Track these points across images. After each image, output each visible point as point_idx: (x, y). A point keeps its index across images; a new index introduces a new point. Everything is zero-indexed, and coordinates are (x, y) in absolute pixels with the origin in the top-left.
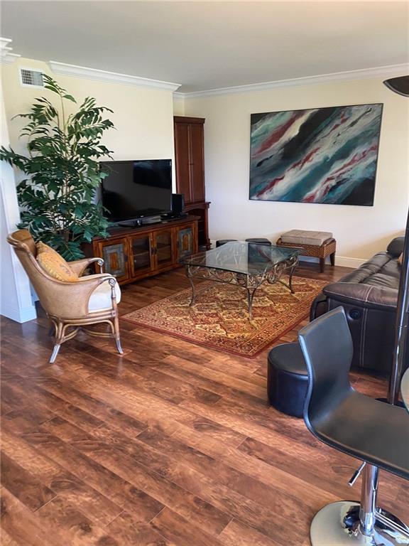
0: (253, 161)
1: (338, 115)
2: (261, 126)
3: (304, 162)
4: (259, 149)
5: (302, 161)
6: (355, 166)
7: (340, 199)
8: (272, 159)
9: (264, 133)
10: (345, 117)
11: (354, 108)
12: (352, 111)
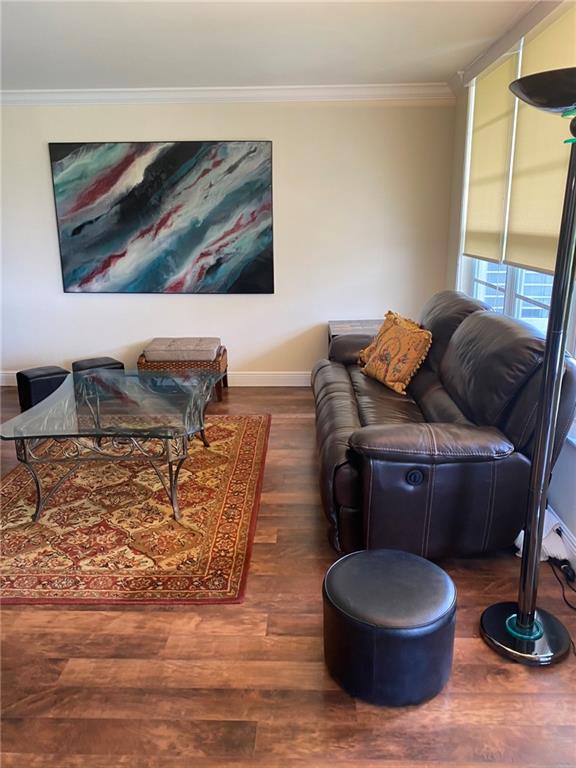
0: (62, 227)
1: (207, 154)
2: (71, 166)
3: (159, 228)
4: (73, 204)
5: (155, 226)
6: (240, 235)
7: (226, 285)
8: (100, 223)
9: (80, 178)
10: (218, 158)
11: (231, 145)
12: (228, 151)
